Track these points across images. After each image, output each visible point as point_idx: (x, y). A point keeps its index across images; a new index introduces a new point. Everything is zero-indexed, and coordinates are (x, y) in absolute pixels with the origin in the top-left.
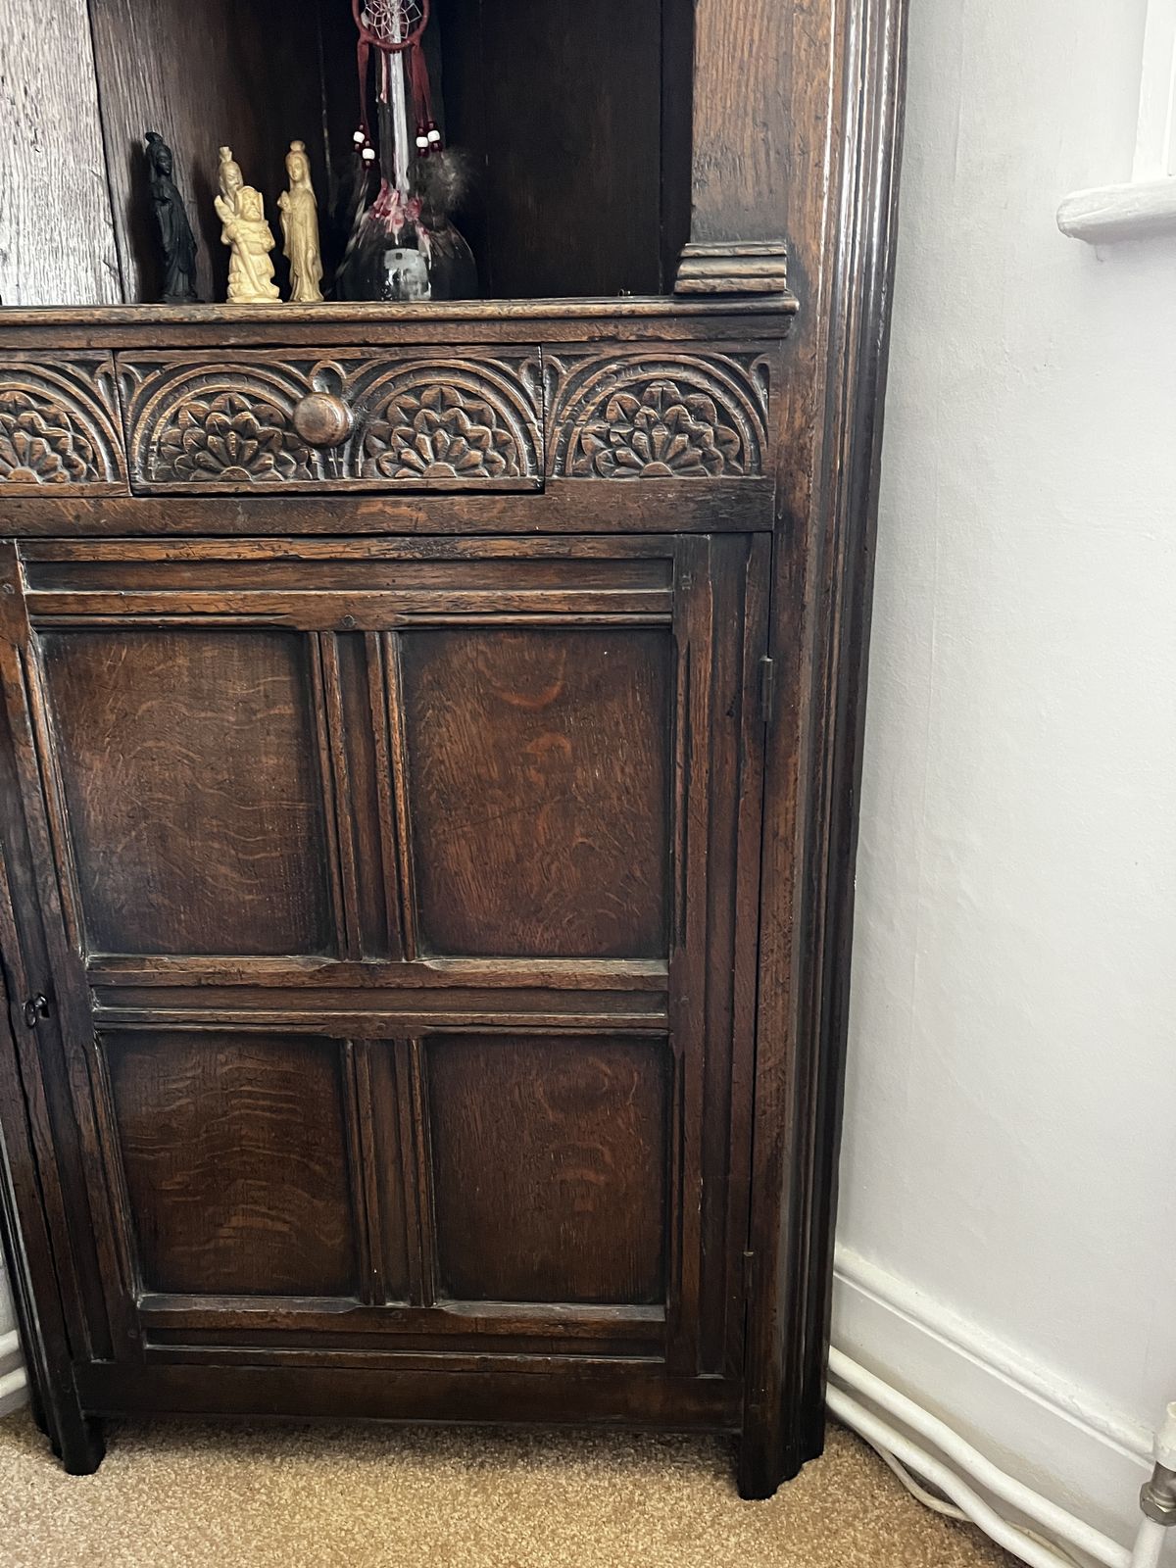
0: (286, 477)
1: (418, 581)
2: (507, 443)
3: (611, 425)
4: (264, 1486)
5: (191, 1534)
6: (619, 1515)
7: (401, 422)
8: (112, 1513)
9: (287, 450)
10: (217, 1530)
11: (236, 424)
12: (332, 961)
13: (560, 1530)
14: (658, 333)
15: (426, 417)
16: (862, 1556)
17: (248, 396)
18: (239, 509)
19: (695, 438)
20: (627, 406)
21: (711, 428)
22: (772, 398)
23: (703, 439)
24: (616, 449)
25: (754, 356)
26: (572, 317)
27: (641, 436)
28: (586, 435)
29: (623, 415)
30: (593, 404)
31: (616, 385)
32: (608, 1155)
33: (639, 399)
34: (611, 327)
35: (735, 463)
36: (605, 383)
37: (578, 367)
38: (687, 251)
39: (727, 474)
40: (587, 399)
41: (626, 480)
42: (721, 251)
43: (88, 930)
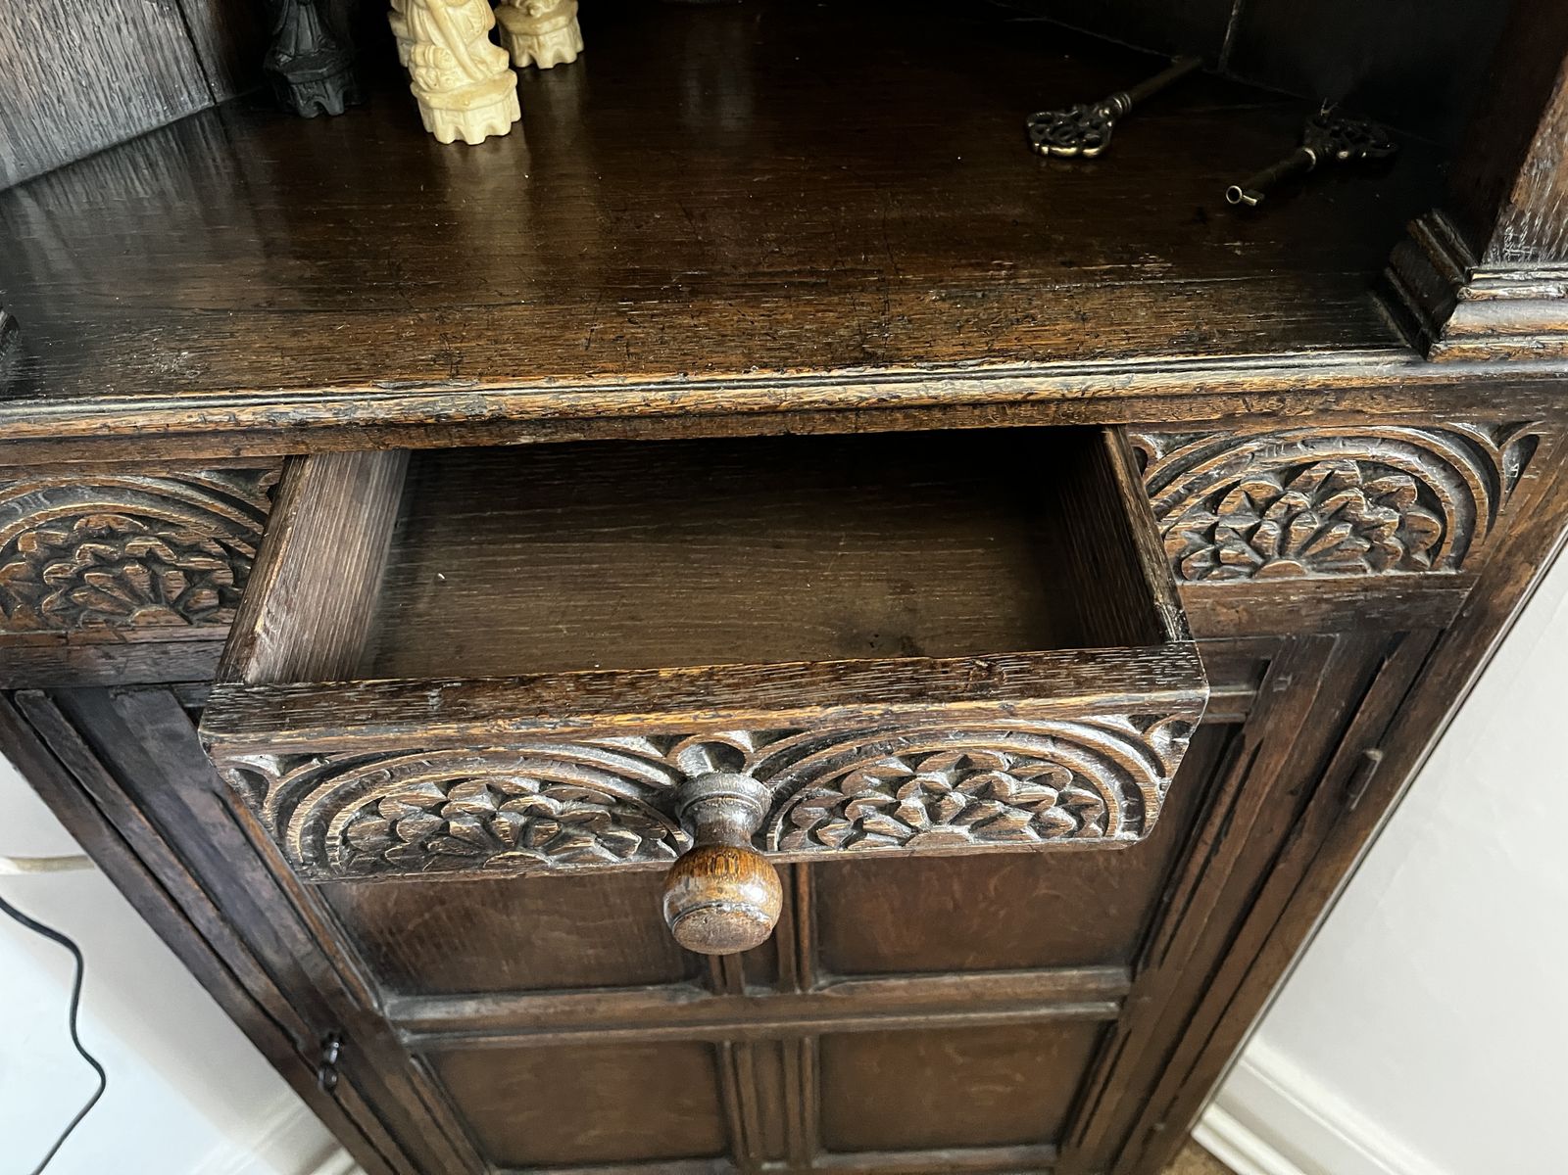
3: (1223, 517)
12: (707, 996)
14: (1359, 406)
19: (1361, 529)
20: (1260, 496)
21: (1397, 515)
22: (1524, 476)
23: (1376, 531)
24: (1222, 547)
25: (1521, 424)
26: (1205, 393)
27: (1271, 530)
28: (1175, 533)
29: (1248, 505)
30: (1198, 496)
31: (1249, 469)
32: (1019, 1077)
33: (1285, 484)
34: (1273, 400)
35: (1420, 557)
36: (1229, 466)
37: (1189, 449)
38: (1474, 290)
39: (1401, 570)
40: (1189, 489)
41: (1227, 583)
42: (1541, 289)
43: (382, 984)
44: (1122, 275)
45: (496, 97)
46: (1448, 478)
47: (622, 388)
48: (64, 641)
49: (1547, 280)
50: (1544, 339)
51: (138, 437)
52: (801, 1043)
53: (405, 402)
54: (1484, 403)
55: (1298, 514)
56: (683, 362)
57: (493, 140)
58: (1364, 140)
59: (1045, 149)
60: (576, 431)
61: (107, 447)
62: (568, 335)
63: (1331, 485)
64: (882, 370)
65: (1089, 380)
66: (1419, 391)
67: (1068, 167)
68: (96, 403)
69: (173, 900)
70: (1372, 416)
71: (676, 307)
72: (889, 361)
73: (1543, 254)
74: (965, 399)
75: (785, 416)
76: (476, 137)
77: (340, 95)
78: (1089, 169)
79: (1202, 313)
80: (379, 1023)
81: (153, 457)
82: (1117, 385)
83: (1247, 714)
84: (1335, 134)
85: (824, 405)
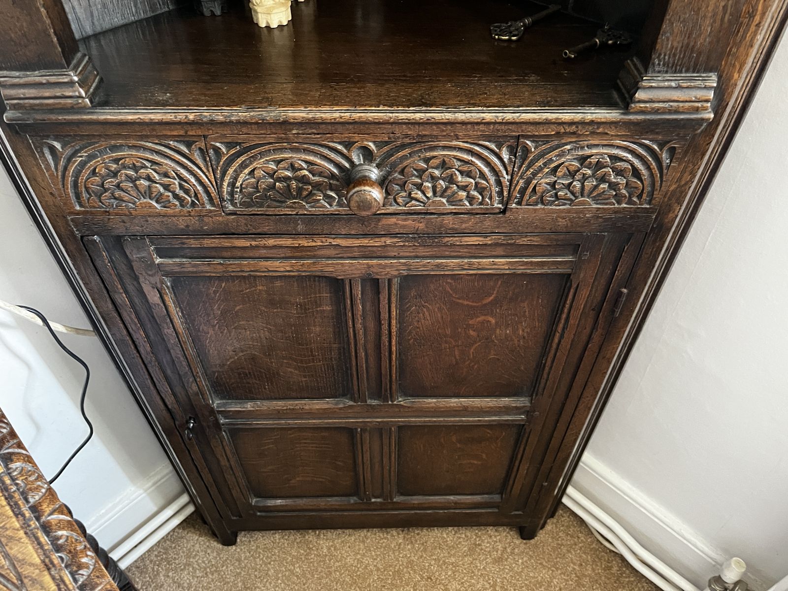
0: (331, 205)
1: (414, 254)
2: (484, 189)
3: (558, 178)
4: (315, 546)
5: (287, 573)
6: (471, 551)
7: (413, 175)
8: (249, 565)
9: (331, 190)
10: (298, 570)
11: (296, 177)
12: (351, 403)
13: (447, 560)
14: (606, 131)
15: (431, 175)
16: (575, 567)
17: (306, 162)
18: (299, 222)
19: (613, 185)
20: (572, 169)
21: (625, 180)
22: (672, 165)
23: (617, 187)
24: (559, 192)
25: (668, 142)
26: (548, 122)
27: (577, 184)
28: (540, 184)
29: (568, 173)
30: (549, 168)
31: (567, 157)
32: (484, 456)
33: (581, 165)
34: (574, 127)
35: (635, 199)
36: (560, 156)
37: (544, 147)
38: (644, 84)
39: (628, 204)
40: (545, 164)
41: (561, 207)
42: (669, 83)
43: (214, 393)
44: (520, 81)
45: (283, 9)
46: (643, 164)
47: (332, 111)
48: (108, 214)
49: (671, 80)
50: (671, 104)
51: (152, 124)
52: (390, 429)
53: (252, 114)
54: (652, 132)
55: (587, 178)
56: (354, 103)
57: (281, 27)
58: (620, 37)
59: (497, 37)
60: (314, 129)
61: (137, 128)
62: (311, 93)
63: (599, 165)
64: (429, 109)
65: (505, 115)
66: (627, 124)
67: (505, 44)
68: (137, 109)
69: (133, 342)
70: (612, 135)
71: (352, 85)
72: (431, 106)
73: (670, 70)
74: (459, 121)
75: (392, 125)
76: (274, 25)
77: (220, 7)
78: (513, 46)
79: (549, 94)
80: (212, 411)
81: (154, 133)
82: (515, 118)
83: (572, 269)
84: (609, 35)
85: (407, 121)
